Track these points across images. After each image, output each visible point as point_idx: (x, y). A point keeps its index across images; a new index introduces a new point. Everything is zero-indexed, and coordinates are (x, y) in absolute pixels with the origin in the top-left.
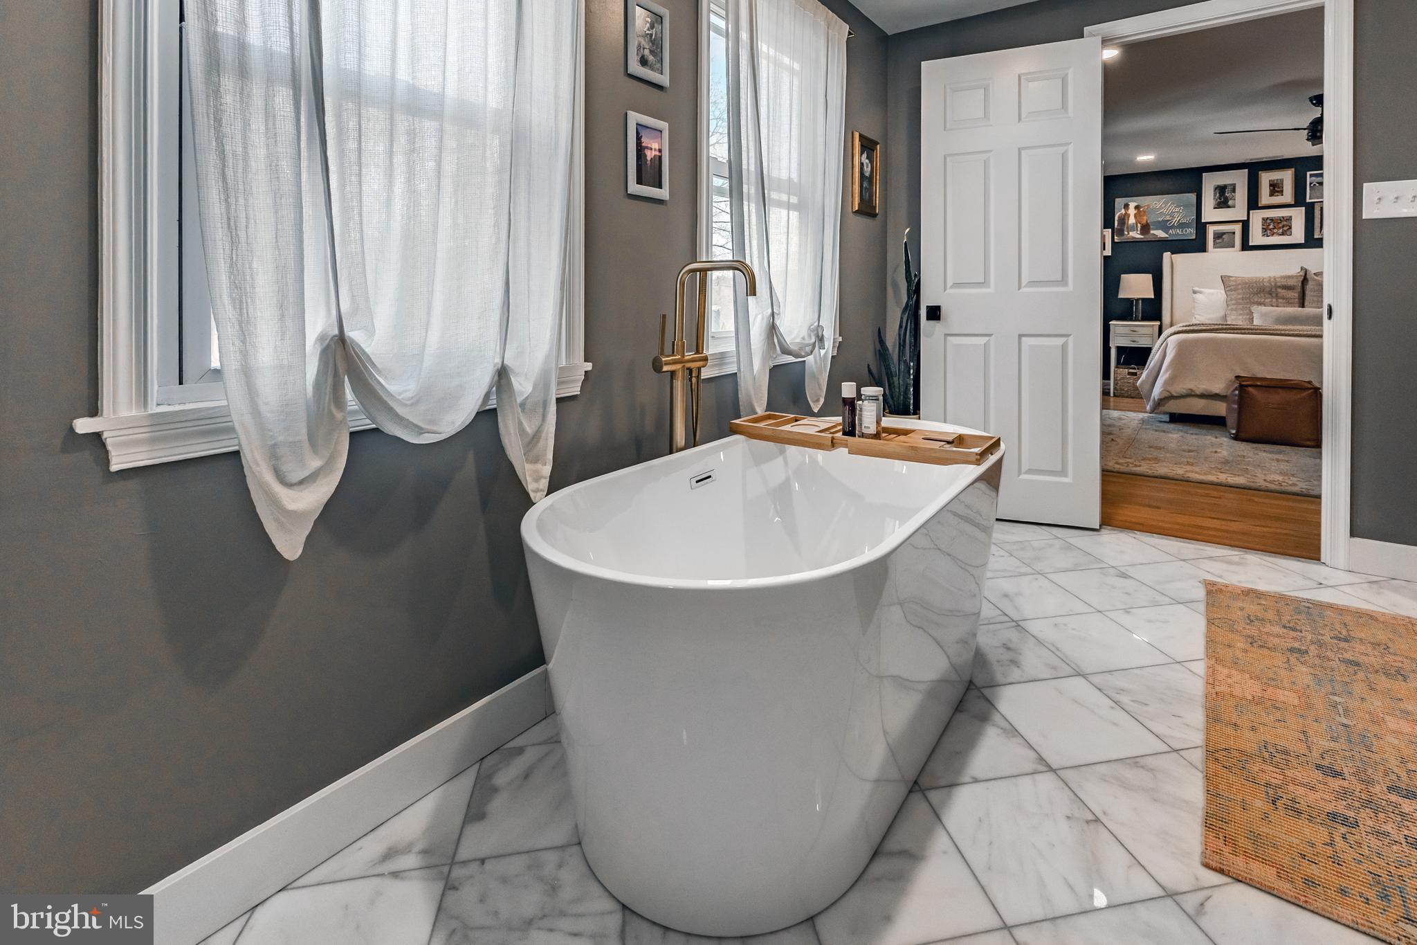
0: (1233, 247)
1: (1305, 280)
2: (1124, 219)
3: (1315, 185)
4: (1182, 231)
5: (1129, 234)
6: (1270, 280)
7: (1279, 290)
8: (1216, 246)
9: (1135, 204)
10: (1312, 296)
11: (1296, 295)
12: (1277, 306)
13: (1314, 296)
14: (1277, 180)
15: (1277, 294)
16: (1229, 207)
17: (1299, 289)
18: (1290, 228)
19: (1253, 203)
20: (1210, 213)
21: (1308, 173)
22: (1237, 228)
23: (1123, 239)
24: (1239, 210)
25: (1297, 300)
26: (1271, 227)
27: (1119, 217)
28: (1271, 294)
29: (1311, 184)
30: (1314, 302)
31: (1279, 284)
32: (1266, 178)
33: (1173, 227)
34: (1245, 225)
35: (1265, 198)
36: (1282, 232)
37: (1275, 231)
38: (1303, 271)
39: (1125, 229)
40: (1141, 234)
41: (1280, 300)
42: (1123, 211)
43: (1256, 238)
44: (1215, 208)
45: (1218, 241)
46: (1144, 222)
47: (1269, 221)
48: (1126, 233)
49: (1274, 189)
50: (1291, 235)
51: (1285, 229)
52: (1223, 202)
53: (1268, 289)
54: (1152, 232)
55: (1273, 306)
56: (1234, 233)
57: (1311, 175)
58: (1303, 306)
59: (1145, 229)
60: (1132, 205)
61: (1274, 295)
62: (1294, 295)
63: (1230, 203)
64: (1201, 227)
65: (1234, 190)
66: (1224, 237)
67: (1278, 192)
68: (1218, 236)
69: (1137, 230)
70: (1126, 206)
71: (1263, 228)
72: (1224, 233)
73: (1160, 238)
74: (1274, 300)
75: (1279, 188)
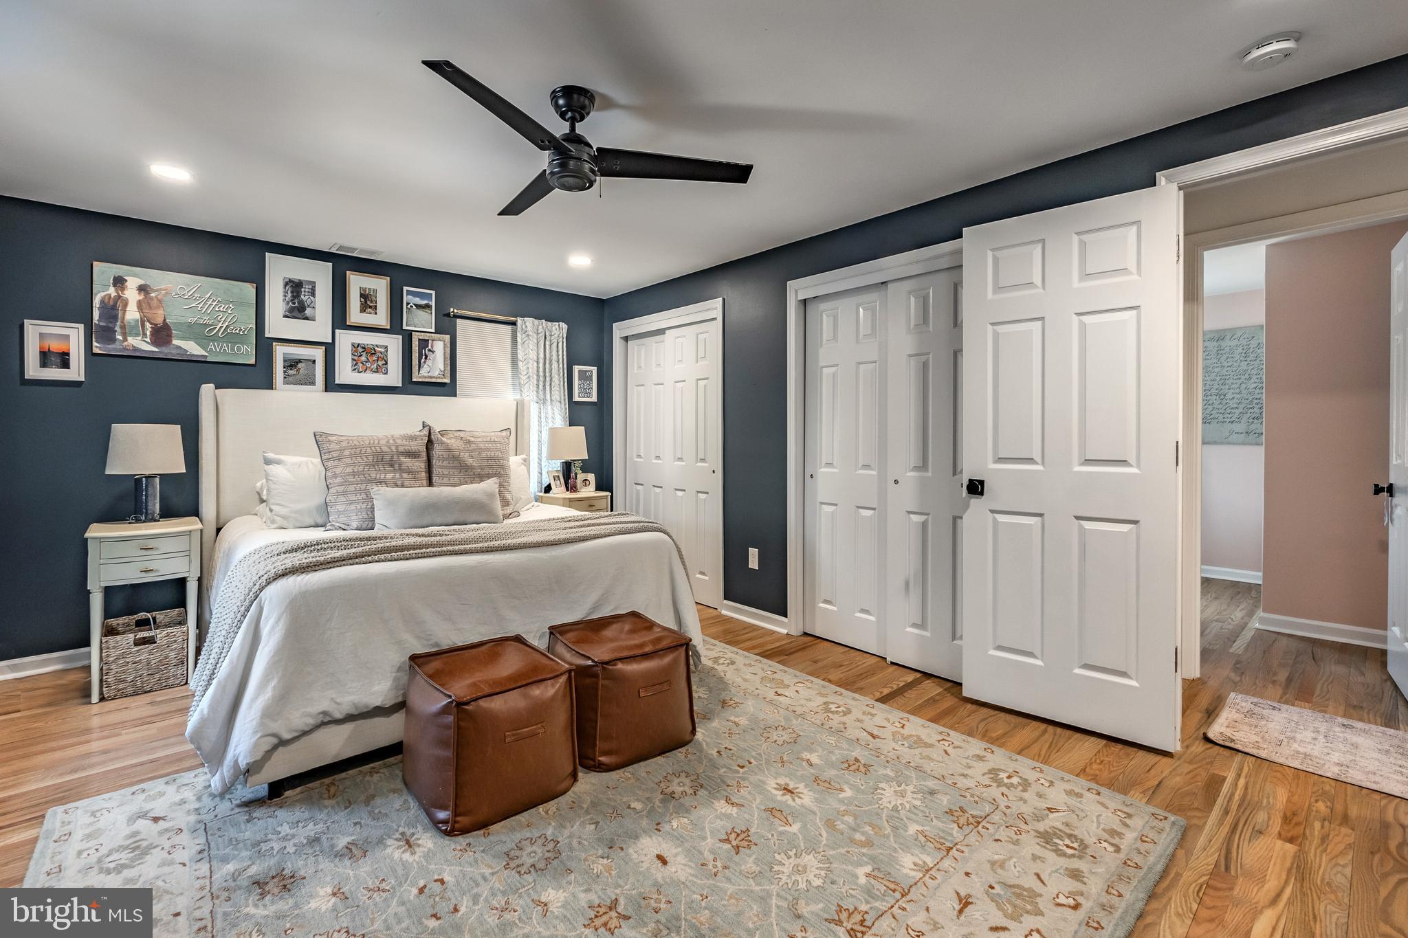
0: (313, 384)
1: (430, 442)
2: (114, 307)
3: (411, 306)
4: (233, 349)
5: (125, 340)
6: (388, 442)
7: (402, 459)
8: (287, 380)
9: (140, 282)
10: (442, 467)
11: (423, 465)
12: (403, 486)
13: (446, 467)
14: (370, 289)
15: (400, 465)
16: (307, 318)
17: (424, 454)
18: (386, 364)
19: (340, 319)
20: (278, 324)
21: (405, 288)
22: (318, 354)
23: (112, 349)
24: (319, 326)
25: (423, 474)
26: (363, 358)
27: (102, 302)
28: (392, 466)
29: (408, 304)
30: (444, 476)
31: (401, 449)
32: (357, 282)
33: (215, 338)
34: (330, 349)
35: (355, 315)
36: (377, 369)
37: (368, 365)
38: (427, 429)
39: (117, 328)
40: (154, 342)
41: (405, 475)
42: (112, 291)
43: (345, 374)
44: (285, 316)
45: (290, 372)
46: (159, 321)
47: (360, 349)
48: (119, 337)
49: (366, 302)
50: (386, 373)
51: (380, 363)
52: (298, 310)
53: (387, 458)
54: (175, 342)
55: (397, 486)
56: (314, 362)
57: (409, 293)
58: (430, 484)
59: (162, 334)
60: (132, 283)
61: (396, 466)
62: (420, 465)
63: (308, 312)
64: (264, 346)
65: (313, 294)
66: (300, 365)
67: (370, 307)
68: (291, 364)
69: (145, 335)
70: (119, 282)
71: (353, 360)
72: (300, 361)
73: (192, 355)
74: (398, 476)
75: (372, 302)
